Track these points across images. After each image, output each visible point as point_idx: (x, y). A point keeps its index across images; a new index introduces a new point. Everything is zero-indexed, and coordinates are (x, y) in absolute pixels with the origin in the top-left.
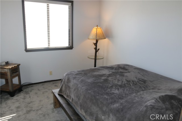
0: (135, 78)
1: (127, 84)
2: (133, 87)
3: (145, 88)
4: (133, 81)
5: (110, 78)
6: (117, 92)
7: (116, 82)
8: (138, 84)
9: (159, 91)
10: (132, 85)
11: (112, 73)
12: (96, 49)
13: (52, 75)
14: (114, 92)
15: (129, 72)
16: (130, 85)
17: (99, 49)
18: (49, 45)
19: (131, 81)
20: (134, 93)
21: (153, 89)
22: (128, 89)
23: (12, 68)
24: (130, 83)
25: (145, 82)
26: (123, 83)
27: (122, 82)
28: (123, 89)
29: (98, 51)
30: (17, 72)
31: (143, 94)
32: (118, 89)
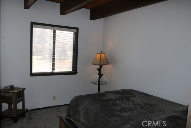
0: (141, 102)
1: (134, 107)
2: (140, 110)
3: (151, 111)
4: (139, 105)
5: (117, 102)
6: (126, 114)
7: (124, 106)
8: (144, 107)
9: (165, 113)
10: (139, 108)
11: (118, 97)
12: (99, 74)
13: (55, 100)
14: (123, 114)
15: (134, 97)
16: (138, 109)
17: (102, 75)
18: (54, 70)
19: (138, 105)
20: (142, 115)
21: (158, 112)
22: (136, 112)
23: (17, 92)
24: (137, 107)
25: (150, 105)
26: (131, 107)
27: (129, 106)
28: (131, 112)
29: (102, 76)
30: (22, 96)
31: (151, 116)
32: (127, 112)
